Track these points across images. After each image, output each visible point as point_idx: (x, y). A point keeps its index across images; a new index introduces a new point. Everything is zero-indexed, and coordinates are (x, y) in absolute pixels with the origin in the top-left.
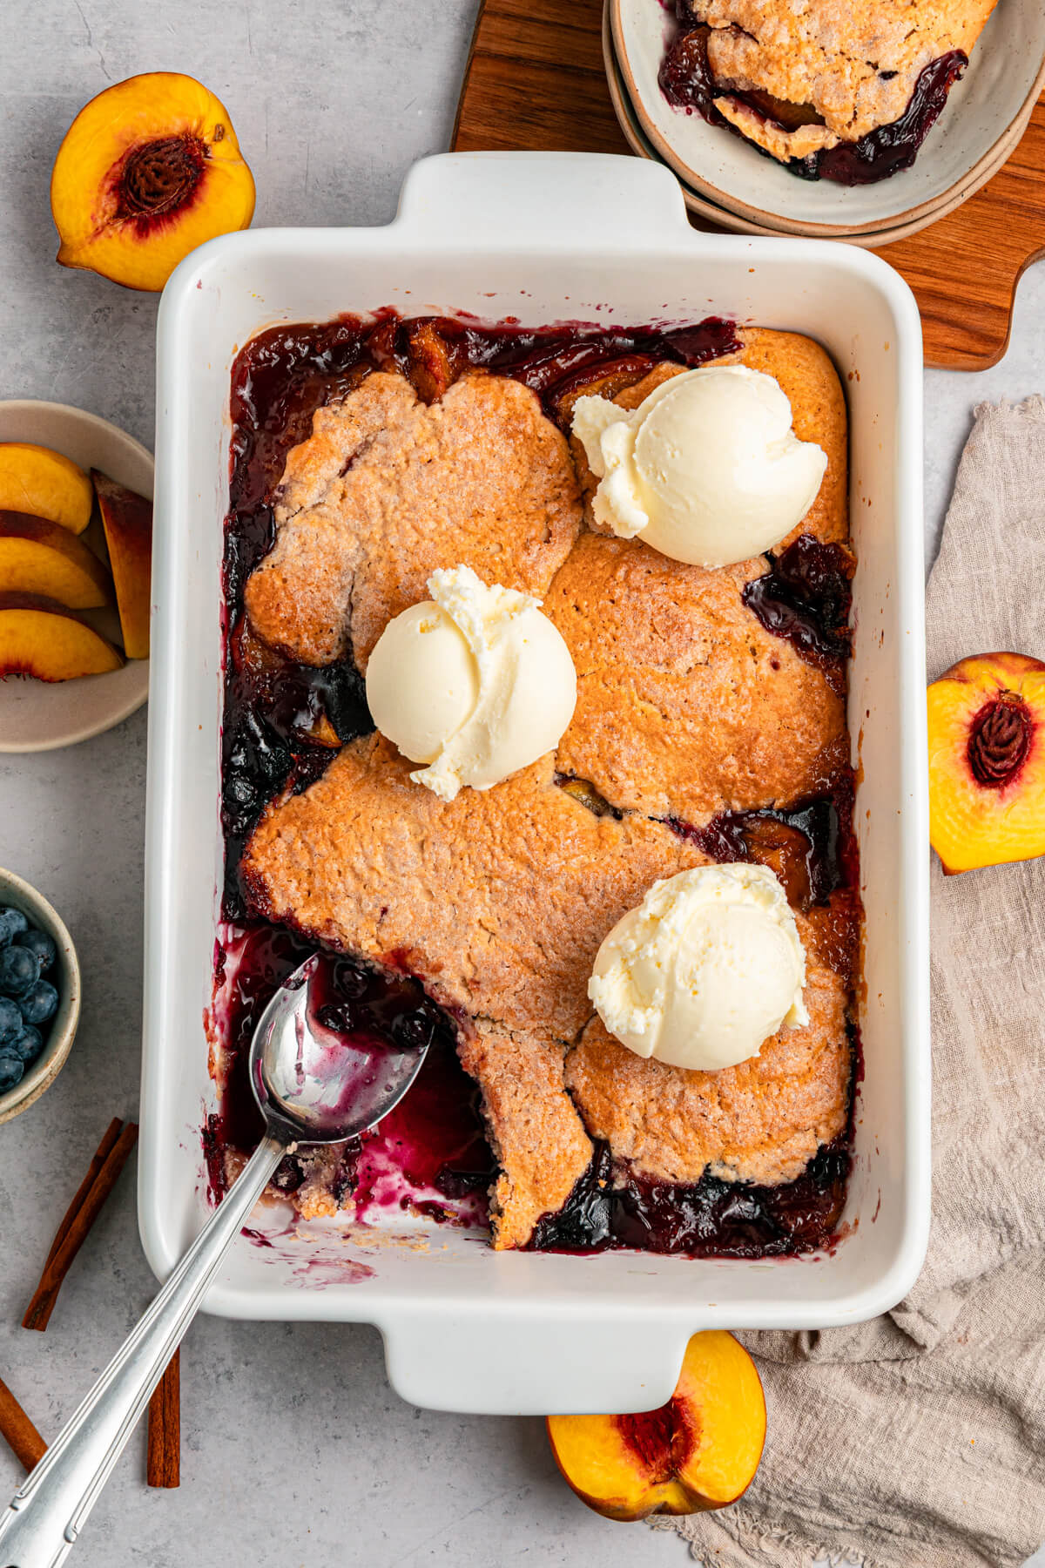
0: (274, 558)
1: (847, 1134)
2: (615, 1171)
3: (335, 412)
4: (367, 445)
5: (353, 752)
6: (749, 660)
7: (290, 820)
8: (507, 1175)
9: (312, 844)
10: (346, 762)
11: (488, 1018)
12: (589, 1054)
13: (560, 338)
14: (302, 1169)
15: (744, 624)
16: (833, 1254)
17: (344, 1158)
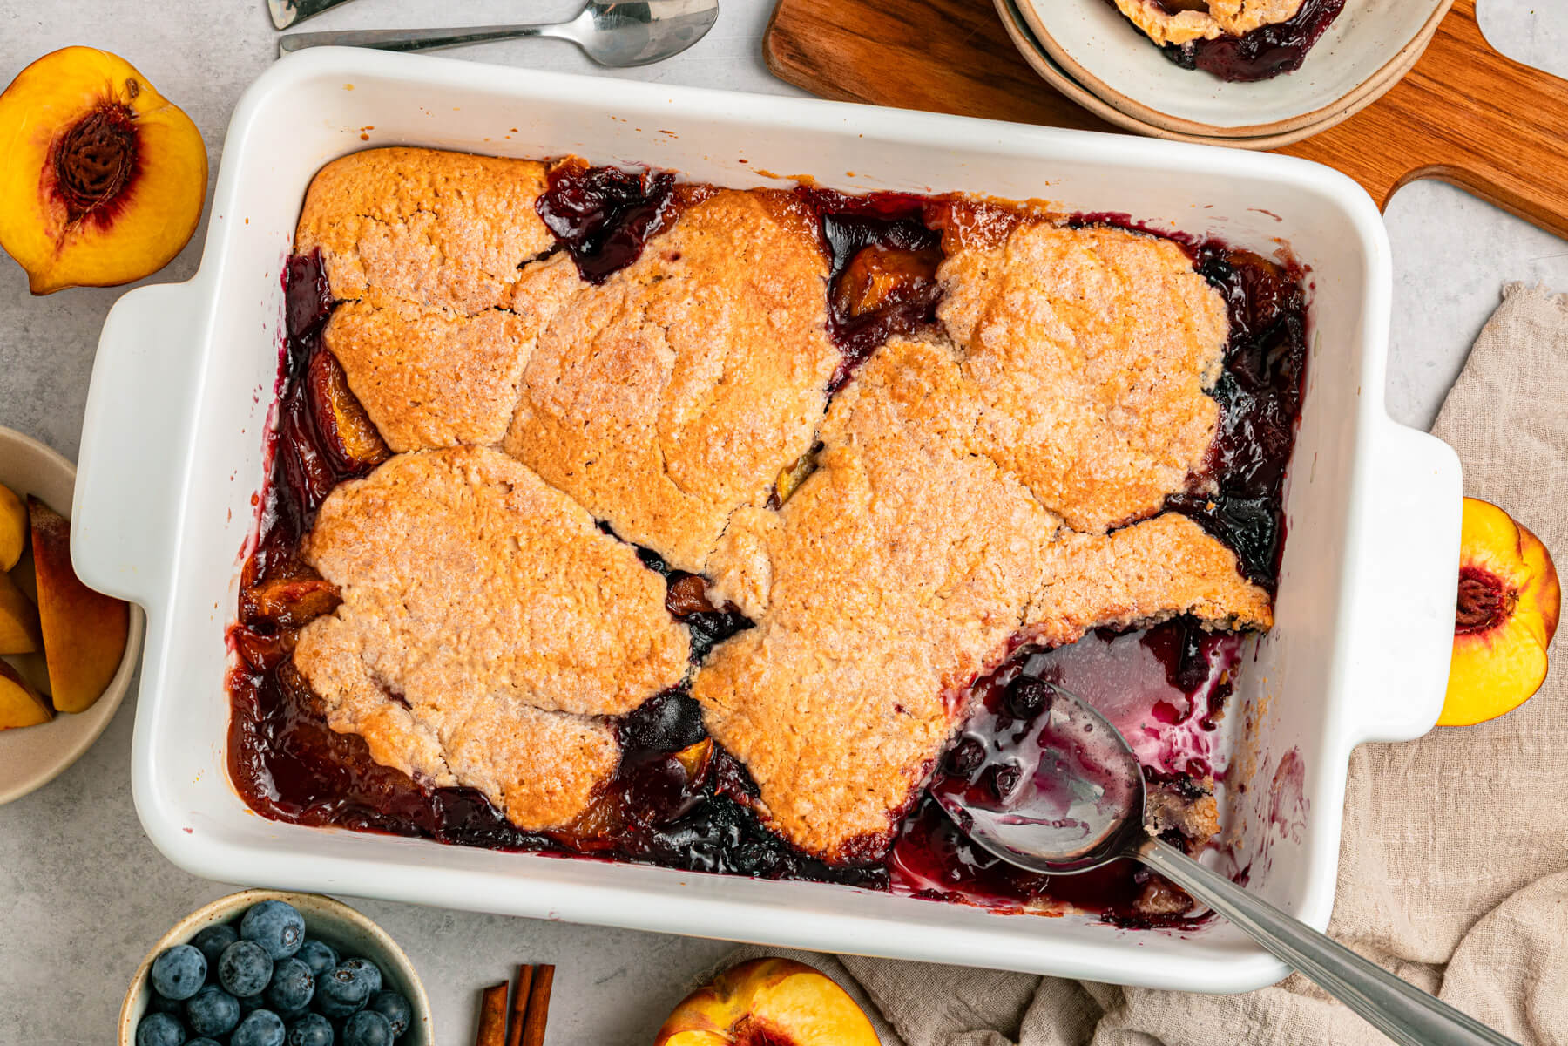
0: (492, 792)
1: (1182, 241)
2: (1200, 491)
3: (335, 709)
4: (377, 678)
5: (718, 727)
6: (667, 283)
7: (788, 803)
8: (1193, 607)
9: (817, 782)
10: (730, 736)
11: (1025, 608)
12: (1076, 503)
13: (281, 448)
14: (1165, 830)
15: (626, 284)
16: (1308, 269)
17: (1157, 783)
